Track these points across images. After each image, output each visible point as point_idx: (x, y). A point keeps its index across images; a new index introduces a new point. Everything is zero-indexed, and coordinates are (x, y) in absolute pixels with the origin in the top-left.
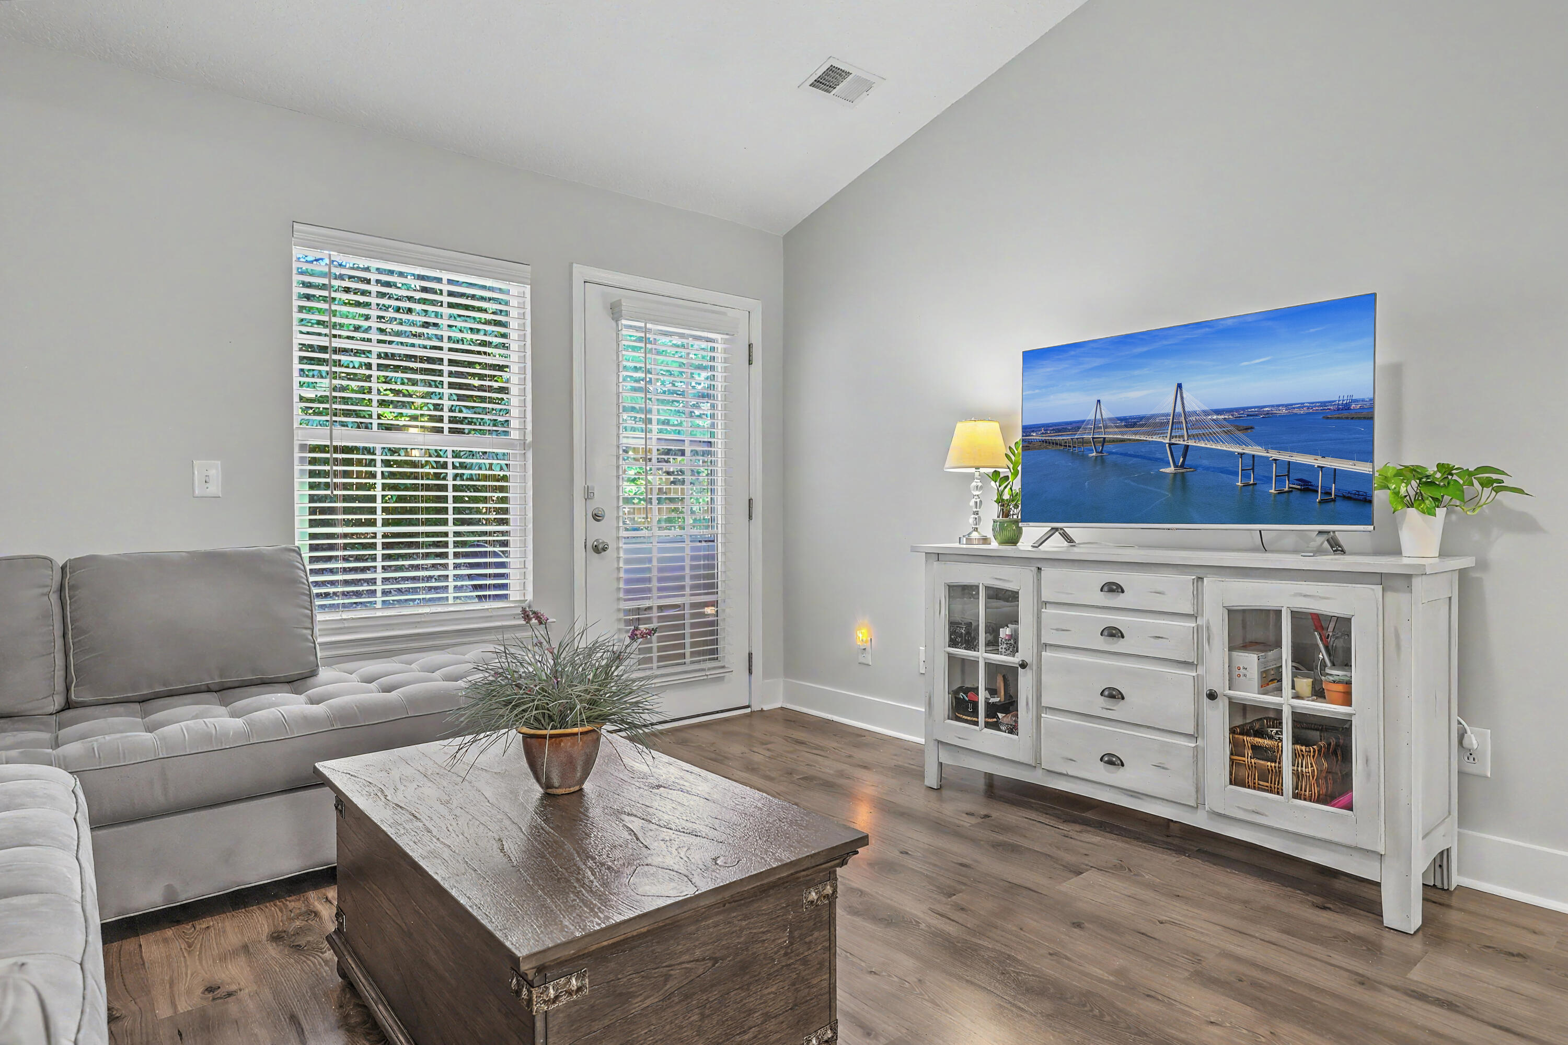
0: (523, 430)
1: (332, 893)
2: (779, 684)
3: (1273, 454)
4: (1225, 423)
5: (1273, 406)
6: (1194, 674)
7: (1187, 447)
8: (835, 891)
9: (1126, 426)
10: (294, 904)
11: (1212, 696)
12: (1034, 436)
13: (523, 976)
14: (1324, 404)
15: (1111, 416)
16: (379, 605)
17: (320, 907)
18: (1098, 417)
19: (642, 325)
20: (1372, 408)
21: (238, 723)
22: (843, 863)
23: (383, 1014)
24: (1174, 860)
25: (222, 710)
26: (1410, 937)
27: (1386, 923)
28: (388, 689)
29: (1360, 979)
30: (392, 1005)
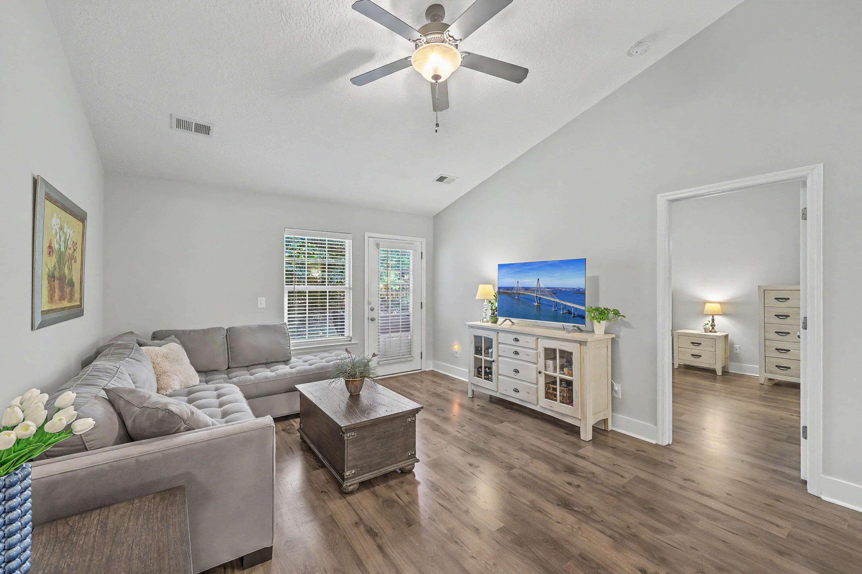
0: (349, 284)
1: (298, 420)
2: (431, 363)
3: (562, 302)
4: (550, 292)
5: (561, 288)
6: (536, 366)
7: (540, 298)
8: (415, 419)
9: (525, 290)
10: (287, 422)
11: (540, 373)
12: (501, 290)
13: (343, 432)
14: (573, 289)
15: (521, 286)
16: (307, 338)
17: (294, 423)
18: (518, 286)
19: (386, 249)
20: (585, 291)
21: (273, 374)
22: (417, 413)
23: (312, 446)
24: (532, 420)
25: (268, 370)
26: (586, 442)
27: (581, 439)
28: (310, 365)
29: (564, 451)
30: (314, 444)
